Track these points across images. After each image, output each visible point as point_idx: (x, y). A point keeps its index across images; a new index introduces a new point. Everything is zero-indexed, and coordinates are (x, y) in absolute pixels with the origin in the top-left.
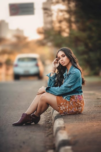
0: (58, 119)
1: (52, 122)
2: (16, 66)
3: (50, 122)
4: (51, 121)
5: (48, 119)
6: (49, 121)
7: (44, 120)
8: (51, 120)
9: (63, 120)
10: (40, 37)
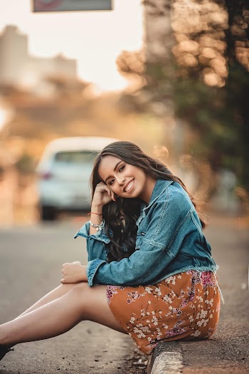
0: (164, 353)
1: (146, 363)
2: (47, 177)
3: (140, 361)
4: (143, 361)
5: (136, 353)
6: (137, 360)
7: (124, 354)
8: (143, 358)
9: (180, 356)
10: (129, 84)
